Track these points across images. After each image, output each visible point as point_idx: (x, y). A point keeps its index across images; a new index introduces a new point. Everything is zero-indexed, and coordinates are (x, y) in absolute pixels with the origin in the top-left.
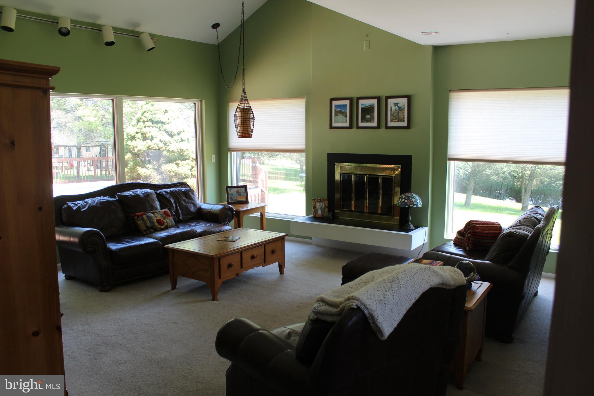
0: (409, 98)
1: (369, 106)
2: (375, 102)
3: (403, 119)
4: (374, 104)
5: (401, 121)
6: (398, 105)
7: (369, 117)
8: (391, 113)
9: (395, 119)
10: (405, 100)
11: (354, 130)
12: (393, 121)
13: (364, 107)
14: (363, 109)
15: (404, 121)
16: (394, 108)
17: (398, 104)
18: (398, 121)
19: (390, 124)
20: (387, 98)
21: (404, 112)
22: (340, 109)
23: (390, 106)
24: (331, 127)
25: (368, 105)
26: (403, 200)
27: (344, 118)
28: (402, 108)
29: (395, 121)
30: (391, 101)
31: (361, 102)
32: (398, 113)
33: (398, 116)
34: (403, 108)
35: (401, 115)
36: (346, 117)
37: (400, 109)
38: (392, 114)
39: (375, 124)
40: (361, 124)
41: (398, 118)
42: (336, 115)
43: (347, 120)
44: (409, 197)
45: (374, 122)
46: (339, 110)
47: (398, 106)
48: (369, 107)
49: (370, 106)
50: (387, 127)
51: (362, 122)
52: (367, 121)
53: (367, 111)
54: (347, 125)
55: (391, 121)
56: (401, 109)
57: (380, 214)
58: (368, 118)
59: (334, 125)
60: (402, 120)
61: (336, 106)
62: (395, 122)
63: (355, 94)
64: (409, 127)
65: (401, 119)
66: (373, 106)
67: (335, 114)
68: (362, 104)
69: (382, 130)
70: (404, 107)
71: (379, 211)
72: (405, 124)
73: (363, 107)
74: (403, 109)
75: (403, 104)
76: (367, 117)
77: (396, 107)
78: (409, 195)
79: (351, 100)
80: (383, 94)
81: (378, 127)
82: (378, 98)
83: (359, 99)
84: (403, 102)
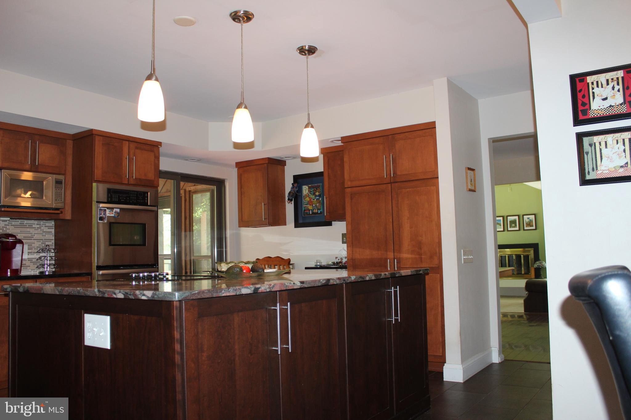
0: (535, 215)
2: (517, 218)
5: (531, 226)
10: (533, 216)
11: (506, 232)
14: (510, 222)
15: (533, 226)
16: (527, 220)
17: (529, 218)
19: (526, 228)
20: (523, 215)
21: (533, 222)
22: (498, 222)
23: (525, 219)
25: (513, 219)
26: (538, 264)
27: (500, 226)
29: (528, 226)
30: (525, 217)
31: (509, 218)
32: (530, 223)
36: (501, 225)
37: (531, 221)
38: (527, 223)
39: (517, 229)
40: (509, 229)
44: (541, 263)
50: (524, 230)
51: (510, 227)
52: (513, 227)
53: (513, 222)
54: (502, 229)
55: (526, 227)
57: (523, 274)
63: (505, 214)
64: (536, 229)
66: (516, 220)
68: (510, 219)
69: (522, 231)
70: (533, 220)
71: (523, 273)
72: (534, 228)
73: (510, 220)
78: (541, 262)
79: (503, 217)
80: (521, 213)
81: (519, 230)
82: (519, 216)
83: (507, 216)
84: (532, 217)
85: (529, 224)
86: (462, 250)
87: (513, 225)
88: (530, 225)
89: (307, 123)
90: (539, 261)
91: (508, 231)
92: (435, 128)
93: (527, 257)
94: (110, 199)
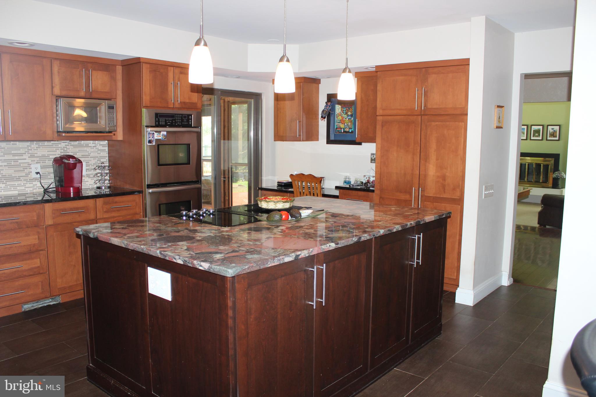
0: (559, 126)
2: (541, 127)
5: (555, 137)
8: (550, 133)
10: (558, 127)
11: (528, 141)
14: (534, 131)
15: (556, 137)
16: (551, 131)
17: (553, 129)
18: (553, 137)
19: (549, 138)
20: (548, 126)
21: (557, 133)
26: (557, 175)
30: (550, 128)
31: (533, 127)
32: (554, 133)
36: (524, 134)
37: (555, 132)
39: (540, 138)
40: (532, 138)
43: (524, 136)
44: (560, 173)
48: (538, 129)
50: (547, 140)
51: (533, 137)
52: (536, 137)
53: (538, 131)
54: (525, 138)
55: (550, 137)
57: (541, 182)
58: (537, 135)
63: (529, 123)
64: (559, 140)
66: (540, 129)
68: (533, 128)
69: (544, 141)
70: (557, 130)
71: (541, 181)
72: (557, 138)
73: (534, 129)
78: (560, 172)
79: (527, 126)
80: (546, 123)
81: (542, 140)
82: (543, 126)
83: (532, 125)
85: (553, 135)
86: (484, 186)
87: (537, 134)
88: (553, 136)
89: (345, 67)
90: (558, 172)
91: (531, 140)
92: (469, 64)
93: (546, 167)
94: (157, 123)
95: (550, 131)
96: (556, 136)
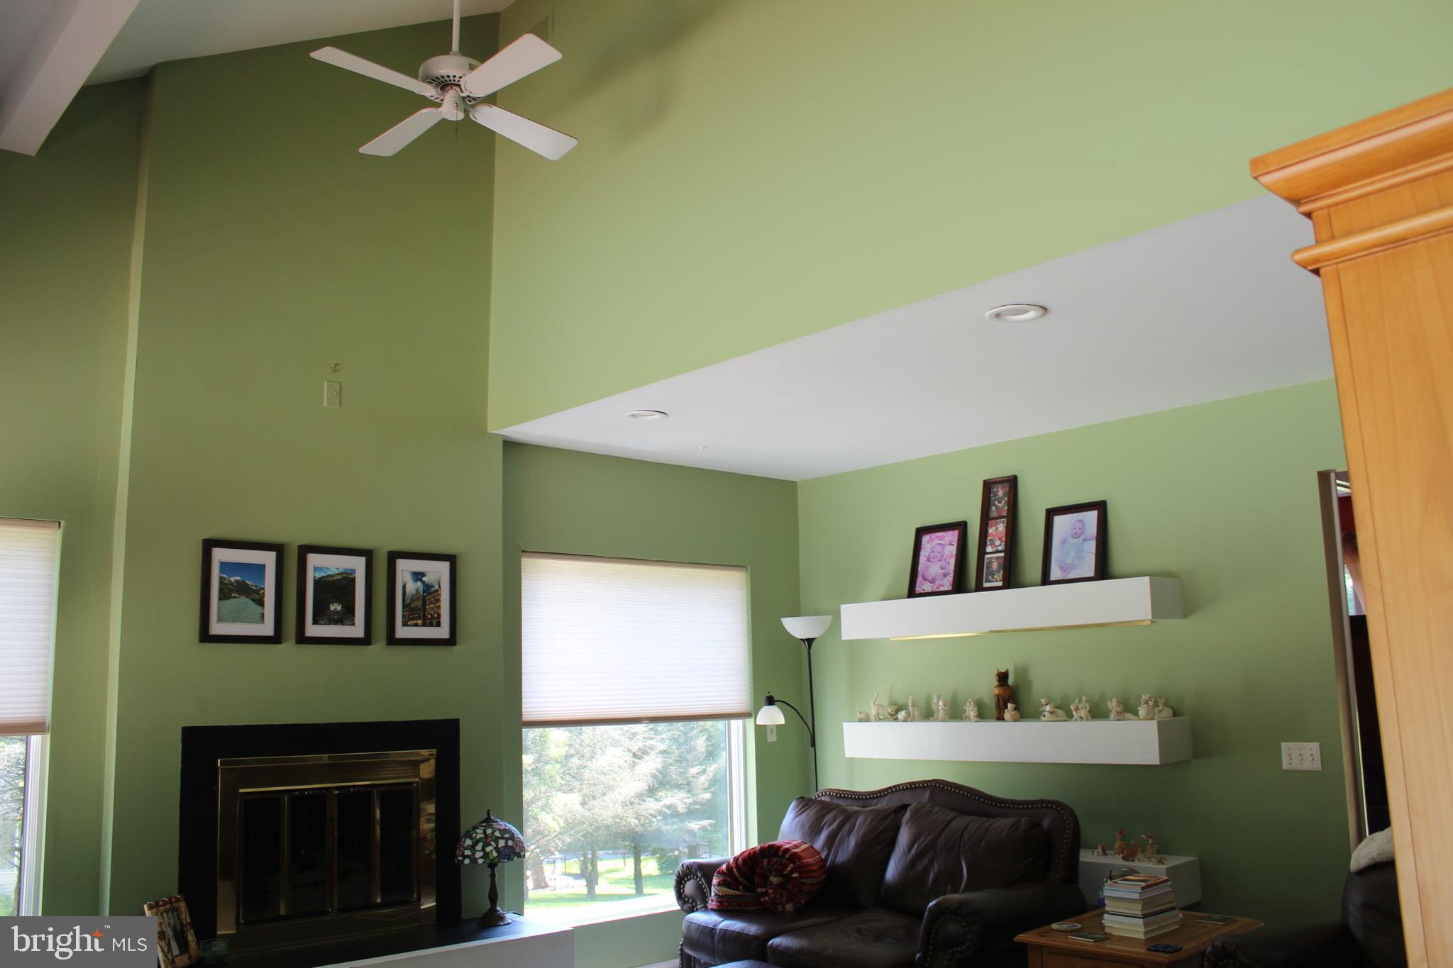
0: (451, 559)
1: (338, 574)
2: (357, 565)
3: (436, 618)
4: (354, 570)
5: (431, 625)
6: (424, 579)
7: (339, 608)
8: (404, 601)
9: (417, 618)
10: (444, 567)
11: (288, 647)
12: (409, 623)
13: (323, 577)
14: (318, 583)
15: (438, 624)
16: (412, 587)
17: (423, 574)
18: (424, 625)
19: (402, 632)
20: (393, 556)
21: (438, 600)
22: (238, 578)
23: (403, 580)
24: (206, 636)
25: (337, 572)
27: (254, 607)
28: (433, 587)
29: (415, 622)
30: (405, 567)
31: (314, 560)
32: (424, 604)
33: (425, 610)
34: (436, 587)
35: (430, 606)
36: (261, 603)
37: (430, 593)
38: (408, 602)
39: (357, 631)
40: (313, 630)
41: (424, 614)
42: (224, 595)
43: (263, 615)
45: (353, 624)
46: (236, 581)
47: (423, 582)
48: (340, 577)
49: (341, 574)
50: (392, 640)
51: (315, 622)
52: (332, 621)
53: (333, 589)
54: (267, 629)
55: (405, 624)
56: (433, 589)
58: (336, 612)
59: (217, 628)
60: (434, 622)
61: (224, 565)
62: (416, 625)
63: (294, 537)
64: (452, 640)
65: (432, 618)
66: (351, 576)
67: (221, 591)
68: (316, 569)
69: (378, 649)
70: (440, 587)
72: (443, 632)
73: (318, 575)
74: (437, 591)
75: (438, 576)
76: (332, 608)
77: (419, 583)
79: (281, 551)
80: (384, 543)
81: (367, 640)
82: (364, 556)
83: (306, 550)
84: (438, 572)
85: (422, 609)
87: (336, 607)
88: (425, 618)
95: (404, 587)
96: (439, 615)
